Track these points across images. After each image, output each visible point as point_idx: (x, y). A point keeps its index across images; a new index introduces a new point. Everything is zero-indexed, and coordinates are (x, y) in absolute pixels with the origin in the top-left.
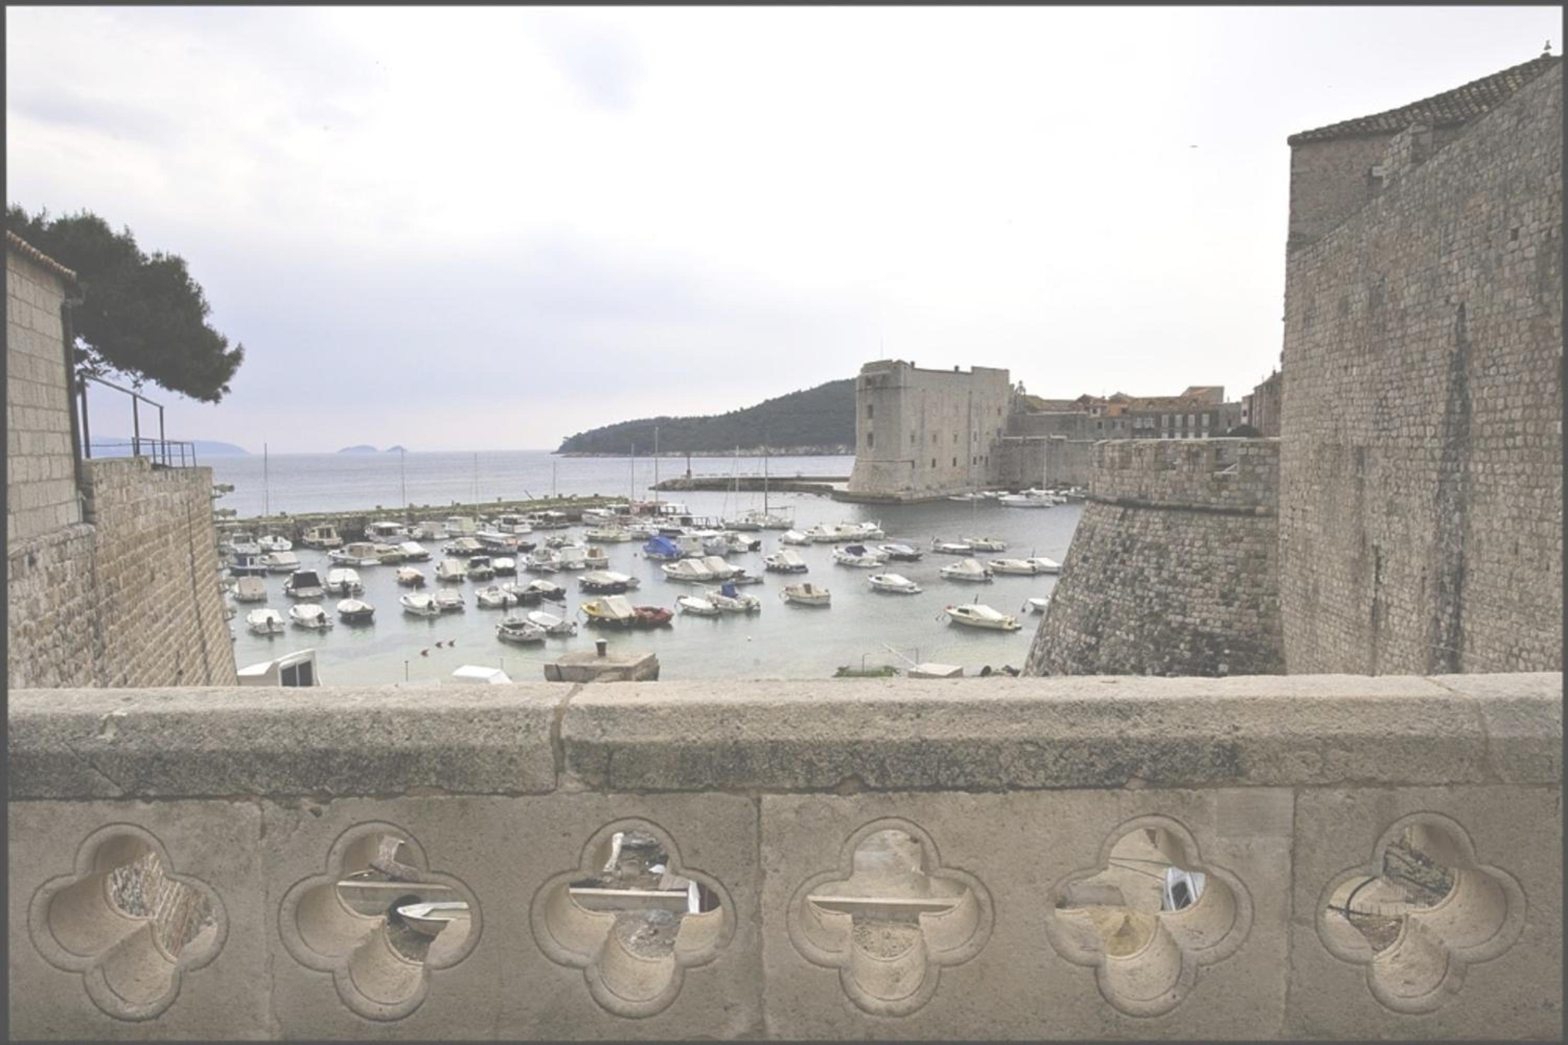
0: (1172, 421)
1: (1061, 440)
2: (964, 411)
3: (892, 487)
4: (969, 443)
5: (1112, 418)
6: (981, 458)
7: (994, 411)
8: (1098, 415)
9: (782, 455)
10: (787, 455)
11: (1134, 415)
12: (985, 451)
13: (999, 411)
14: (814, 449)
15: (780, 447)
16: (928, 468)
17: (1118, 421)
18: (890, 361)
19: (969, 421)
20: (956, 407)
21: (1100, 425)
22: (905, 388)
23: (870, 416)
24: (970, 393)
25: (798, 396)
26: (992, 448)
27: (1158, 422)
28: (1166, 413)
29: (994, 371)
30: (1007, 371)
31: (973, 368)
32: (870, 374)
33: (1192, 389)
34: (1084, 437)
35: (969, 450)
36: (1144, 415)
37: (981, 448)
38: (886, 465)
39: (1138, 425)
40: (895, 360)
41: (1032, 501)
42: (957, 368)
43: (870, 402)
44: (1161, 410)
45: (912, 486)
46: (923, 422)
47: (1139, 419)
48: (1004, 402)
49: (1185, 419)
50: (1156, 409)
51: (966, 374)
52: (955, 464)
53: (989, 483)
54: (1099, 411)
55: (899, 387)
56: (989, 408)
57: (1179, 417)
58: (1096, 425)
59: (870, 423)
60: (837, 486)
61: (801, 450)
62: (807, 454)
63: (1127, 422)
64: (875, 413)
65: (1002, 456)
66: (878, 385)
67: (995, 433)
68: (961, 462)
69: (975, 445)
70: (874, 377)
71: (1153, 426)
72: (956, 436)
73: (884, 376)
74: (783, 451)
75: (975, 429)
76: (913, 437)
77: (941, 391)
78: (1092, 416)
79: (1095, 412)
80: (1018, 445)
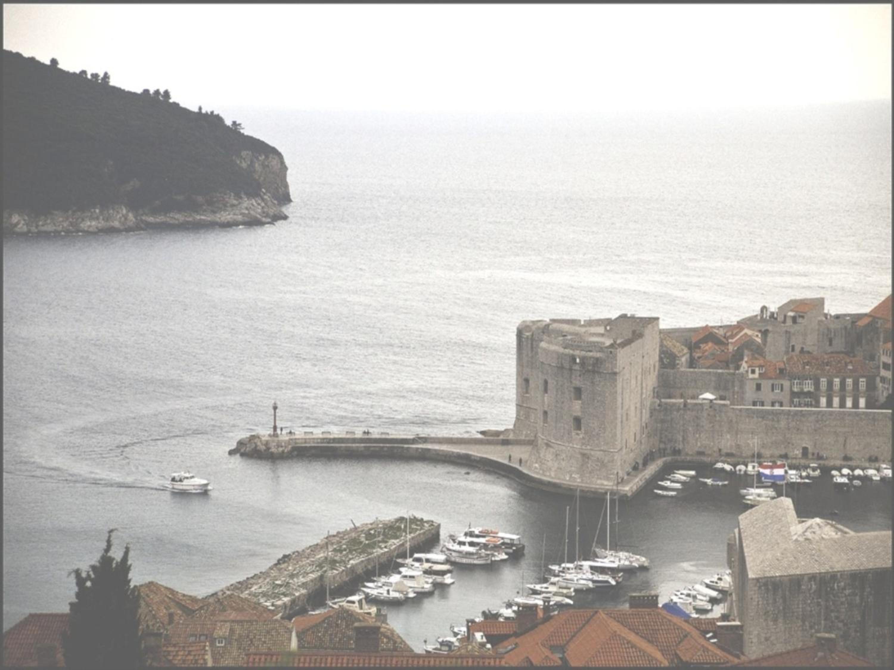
0: (830, 385)
5: (771, 379)
6: (646, 425)
7: (652, 370)
11: (792, 377)
12: (648, 417)
13: (654, 366)
16: (624, 450)
17: (778, 383)
19: (642, 388)
21: (759, 386)
22: (619, 373)
24: (643, 356)
26: (653, 412)
27: (817, 385)
35: (641, 420)
36: (802, 378)
39: (797, 388)
44: (819, 372)
46: (622, 403)
49: (843, 384)
50: (813, 371)
52: (635, 440)
55: (615, 374)
56: (650, 368)
57: (836, 381)
58: (755, 387)
67: (652, 395)
71: (812, 389)
72: (636, 408)
73: (597, 359)
75: (644, 396)
77: (630, 364)
78: (751, 376)
79: (753, 372)
80: (679, 410)
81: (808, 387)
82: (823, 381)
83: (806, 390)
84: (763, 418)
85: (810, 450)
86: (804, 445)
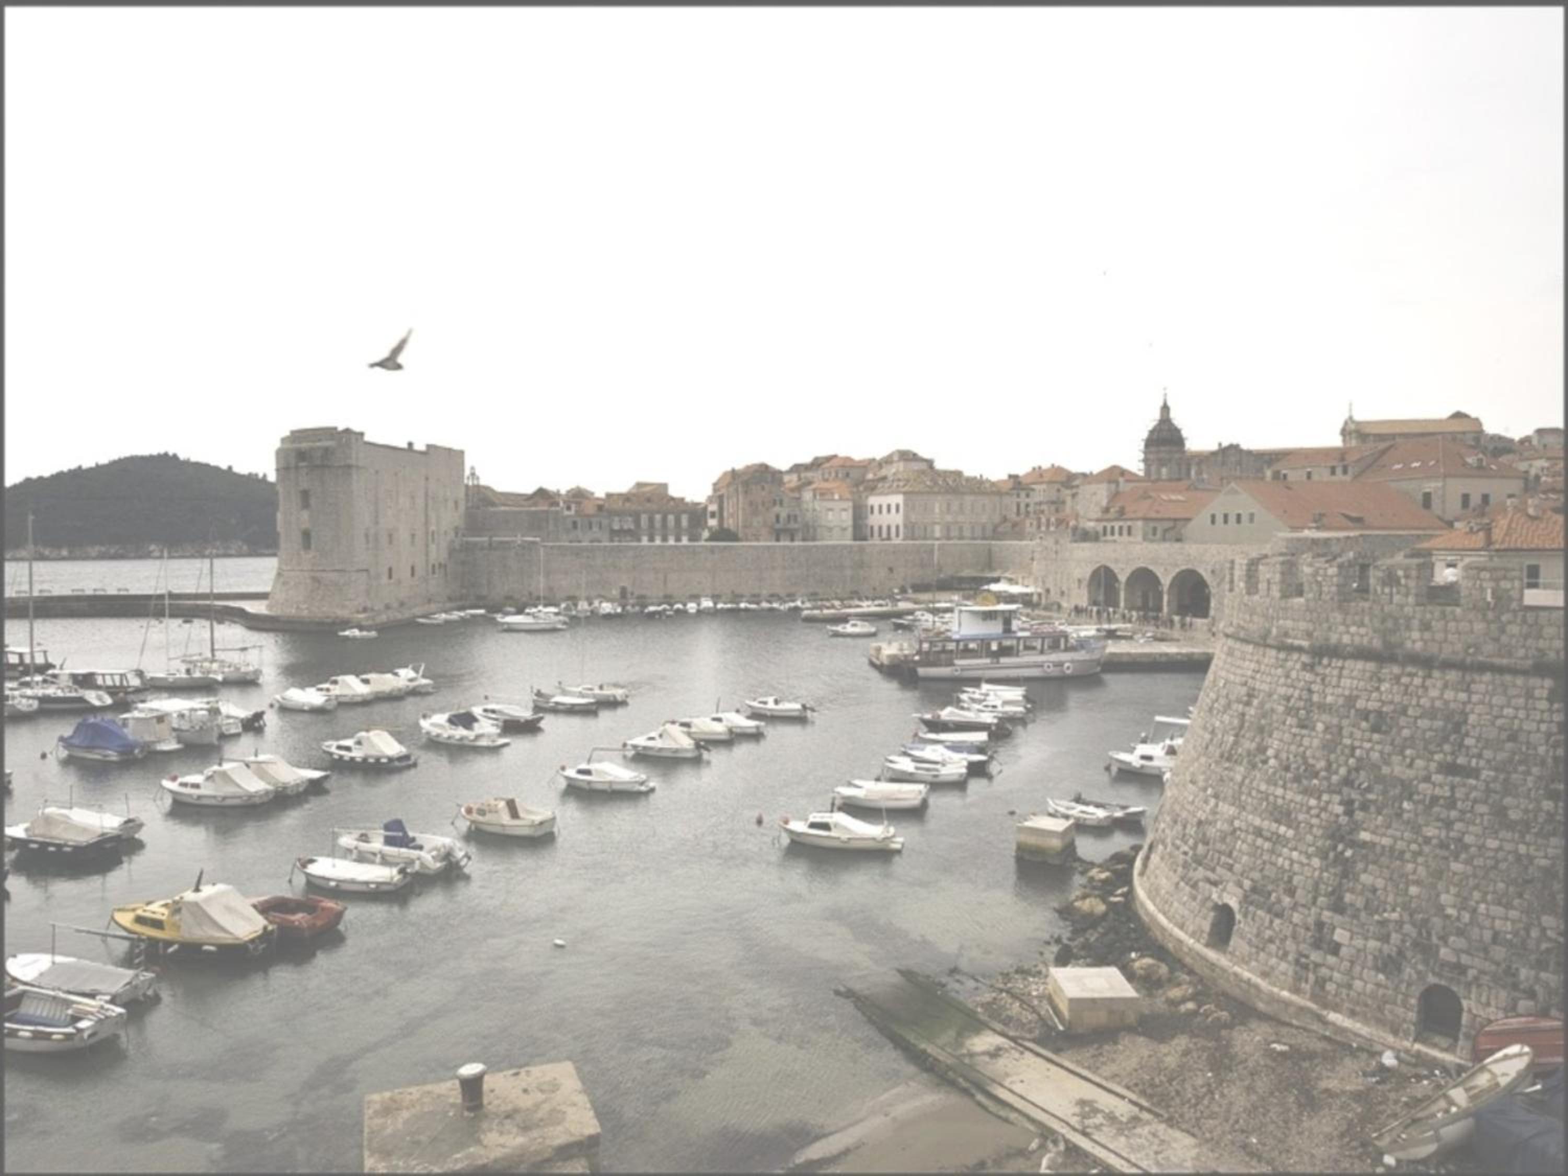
0: (651, 521)
1: (534, 543)
2: (420, 502)
3: (344, 607)
4: (427, 546)
5: (588, 516)
6: (440, 565)
7: (451, 504)
8: (572, 512)
9: (64, 559)
10: (71, 558)
11: (612, 513)
12: (443, 556)
13: (456, 503)
14: (112, 551)
15: (59, 547)
16: (384, 579)
17: (594, 520)
18: (335, 429)
19: (427, 516)
20: (413, 498)
21: (575, 524)
22: (358, 467)
23: (306, 505)
24: (427, 479)
25: (77, 473)
26: (452, 552)
27: (637, 522)
28: (644, 512)
29: (449, 450)
30: (461, 453)
31: (429, 446)
32: (304, 445)
33: (639, 485)
34: (558, 540)
35: (427, 554)
36: (620, 514)
37: (437, 553)
38: (333, 576)
39: (616, 527)
40: (341, 428)
41: (542, 623)
42: (410, 444)
43: (305, 485)
44: (640, 508)
45: (369, 605)
46: (377, 517)
47: (616, 519)
48: (461, 494)
49: (664, 520)
50: (634, 507)
51: (421, 453)
52: (413, 574)
53: (450, 599)
54: (573, 507)
55: (349, 467)
56: (446, 500)
57: (658, 517)
58: (570, 526)
59: (305, 515)
60: (251, 607)
61: (94, 550)
62: (102, 557)
63: (605, 522)
64: (313, 501)
65: (463, 563)
66: (318, 462)
67: (452, 534)
68: (420, 572)
69: (433, 547)
70: (312, 449)
71: (632, 527)
72: (413, 536)
73: (326, 450)
74: (65, 553)
75: (433, 528)
76: (367, 536)
77: (396, 474)
78: (566, 513)
79: (569, 508)
80: (482, 549)
81: (629, 524)
82: (644, 518)
83: (626, 527)
84: (577, 554)
85: (629, 589)
86: (622, 584)
